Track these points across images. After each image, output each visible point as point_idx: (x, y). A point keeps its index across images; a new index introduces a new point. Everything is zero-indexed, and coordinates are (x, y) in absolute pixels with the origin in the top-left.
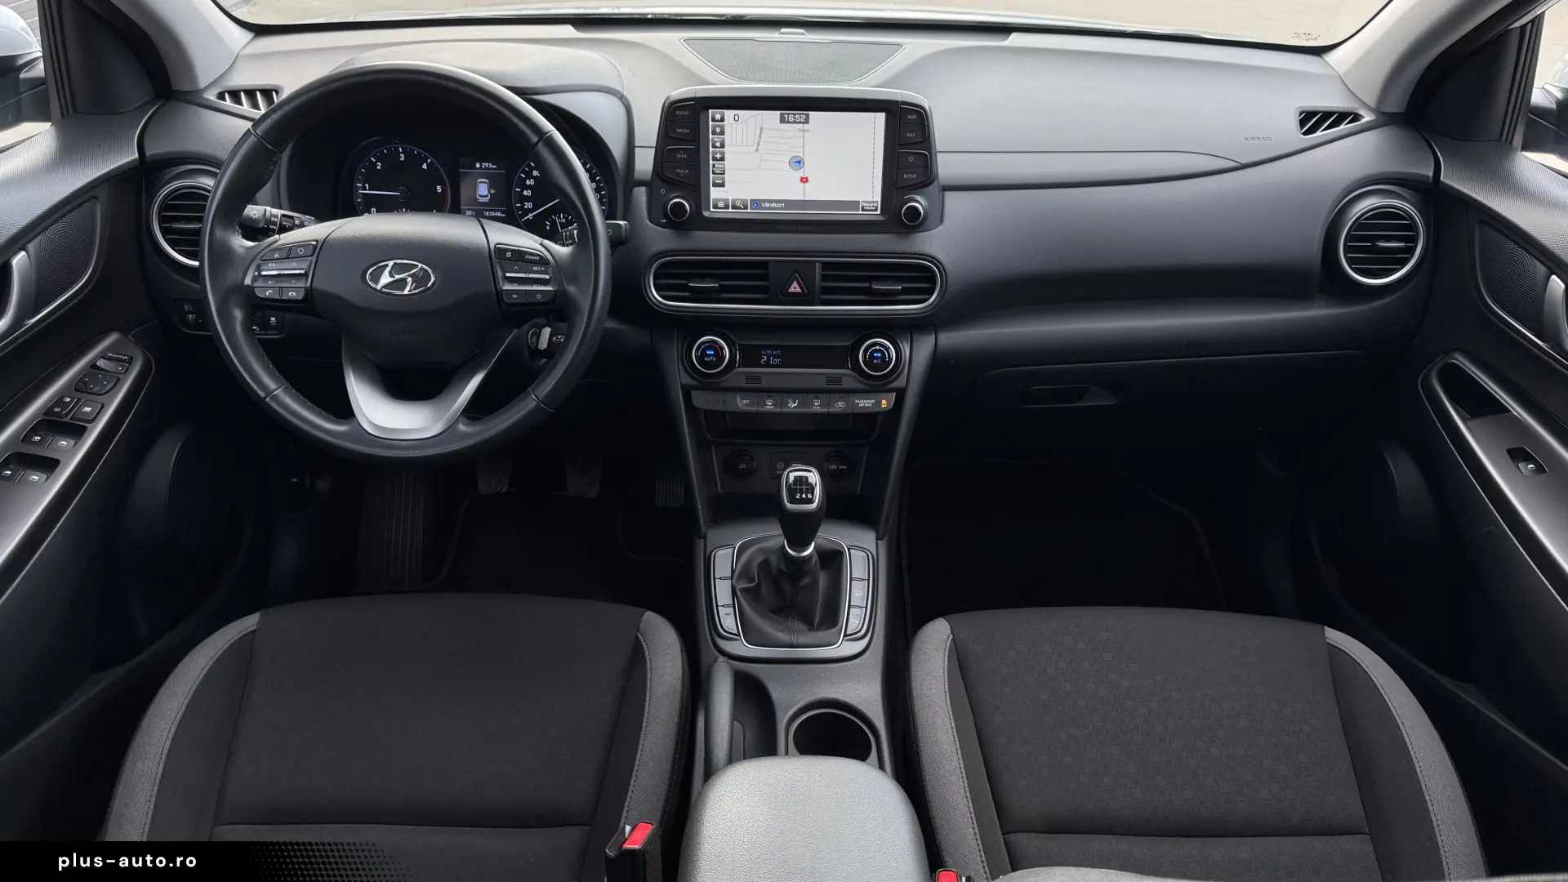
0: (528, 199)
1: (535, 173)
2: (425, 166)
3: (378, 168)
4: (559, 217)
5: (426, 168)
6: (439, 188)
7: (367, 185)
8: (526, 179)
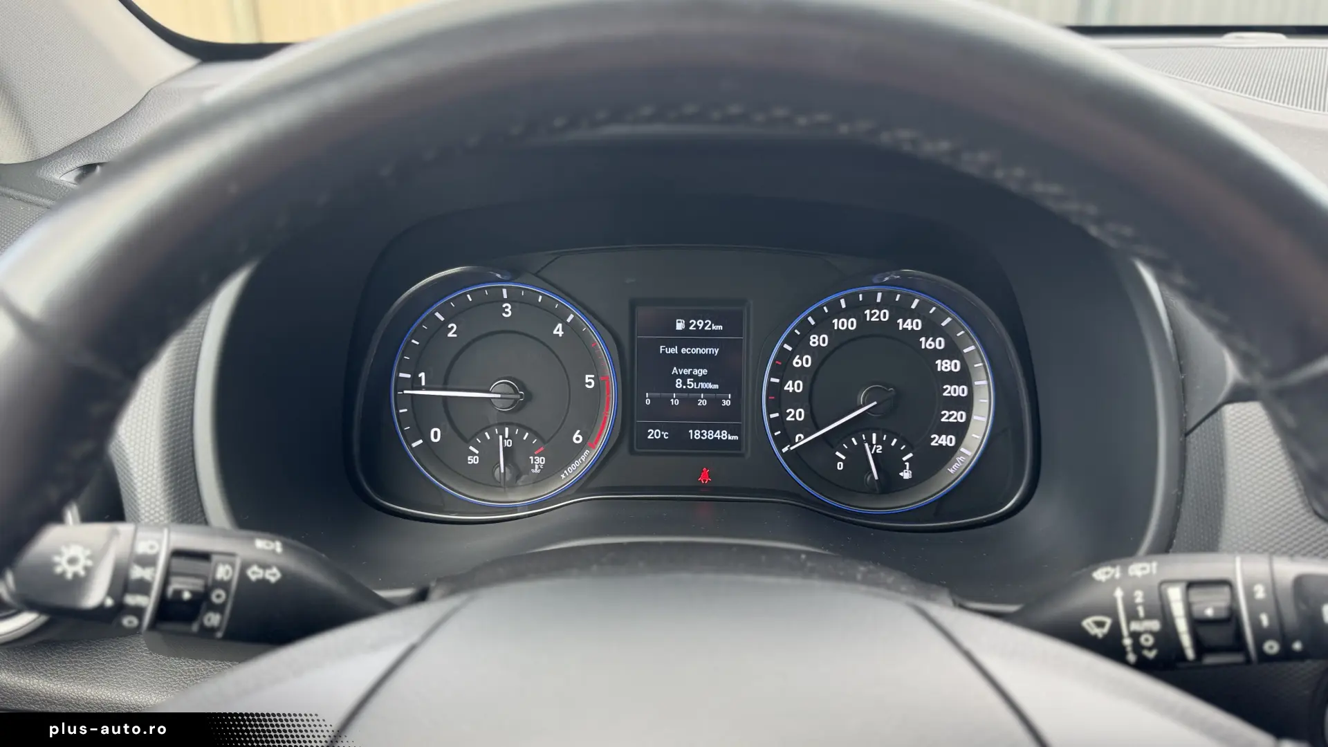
0: (795, 400)
1: (814, 341)
2: (559, 330)
3: (450, 335)
4: (869, 441)
5: (561, 333)
6: (589, 378)
7: (422, 375)
8: (792, 355)
